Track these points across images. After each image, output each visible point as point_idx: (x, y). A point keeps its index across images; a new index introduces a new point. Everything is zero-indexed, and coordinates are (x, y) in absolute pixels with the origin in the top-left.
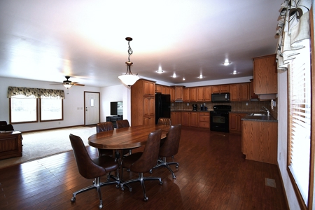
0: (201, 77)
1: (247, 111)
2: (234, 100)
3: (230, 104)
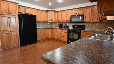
1: (97, 30)
2: (86, 21)
3: (85, 24)
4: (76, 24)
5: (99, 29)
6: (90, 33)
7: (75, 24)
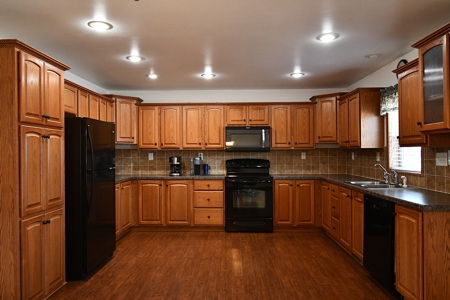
0: (208, 74)
1: (303, 172)
2: (279, 145)
3: (267, 157)
4: (239, 157)
5: (308, 168)
6: (300, 182)
7: (234, 157)
